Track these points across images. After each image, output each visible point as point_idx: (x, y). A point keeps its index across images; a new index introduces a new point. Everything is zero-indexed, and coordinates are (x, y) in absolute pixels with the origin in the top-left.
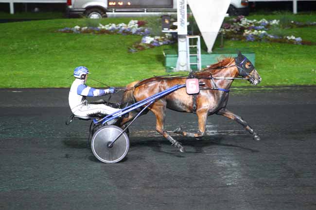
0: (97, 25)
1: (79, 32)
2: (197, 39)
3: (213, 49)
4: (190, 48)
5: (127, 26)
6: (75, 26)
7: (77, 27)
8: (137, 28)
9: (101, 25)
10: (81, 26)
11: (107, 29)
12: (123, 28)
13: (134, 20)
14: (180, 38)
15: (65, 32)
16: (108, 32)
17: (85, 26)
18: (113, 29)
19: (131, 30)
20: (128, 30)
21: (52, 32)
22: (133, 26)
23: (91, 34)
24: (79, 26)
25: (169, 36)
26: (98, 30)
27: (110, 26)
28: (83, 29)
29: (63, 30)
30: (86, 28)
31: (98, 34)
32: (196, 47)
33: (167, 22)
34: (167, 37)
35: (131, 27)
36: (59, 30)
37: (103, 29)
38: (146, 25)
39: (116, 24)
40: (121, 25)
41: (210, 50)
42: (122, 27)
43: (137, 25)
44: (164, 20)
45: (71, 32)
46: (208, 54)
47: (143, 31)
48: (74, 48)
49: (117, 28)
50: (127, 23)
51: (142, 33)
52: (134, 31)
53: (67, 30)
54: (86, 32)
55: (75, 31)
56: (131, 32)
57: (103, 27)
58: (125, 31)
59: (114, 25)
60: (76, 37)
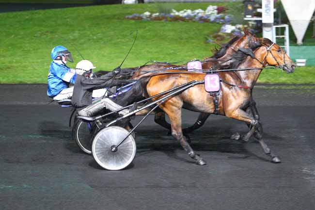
0: (169, 11)
1: (149, 19)
2: (285, 28)
3: (303, 40)
4: (277, 38)
5: (205, 13)
6: (145, 12)
7: (147, 13)
8: (216, 15)
9: (174, 11)
10: (152, 12)
11: (181, 15)
12: (200, 15)
13: (213, 5)
14: (265, 27)
15: (133, 19)
16: (182, 19)
17: (156, 13)
18: (188, 16)
19: (209, 17)
20: (206, 18)
21: (118, 19)
22: (211, 12)
23: (163, 21)
24: (150, 12)
25: (253, 25)
26: (171, 17)
27: (185, 12)
28: (154, 15)
29: (131, 16)
30: (157, 14)
31: (171, 21)
32: (283, 38)
33: (250, 8)
34: (250, 25)
35: (209, 13)
36: (127, 17)
37: (178, 16)
38: (227, 11)
39: (192, 10)
40: (197, 11)
41: (300, 41)
42: (198, 13)
43: (216, 11)
44: (247, 6)
45: (140, 18)
46: (297, 45)
47: (223, 18)
48: (143, 37)
49: (192, 15)
50: (204, 9)
51: (222, 20)
52: (212, 18)
53: (136, 17)
54: (157, 19)
55: (144, 18)
56: (209, 20)
57: (177, 14)
58: (202, 18)
59: (189, 12)
60: (146, 24)
